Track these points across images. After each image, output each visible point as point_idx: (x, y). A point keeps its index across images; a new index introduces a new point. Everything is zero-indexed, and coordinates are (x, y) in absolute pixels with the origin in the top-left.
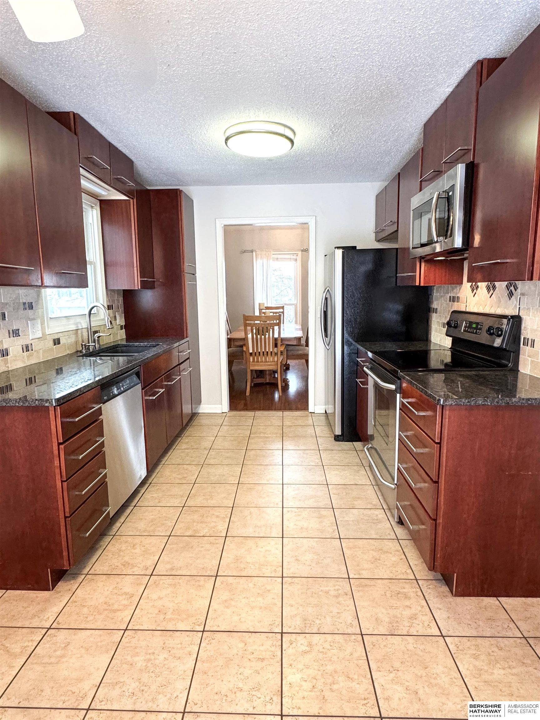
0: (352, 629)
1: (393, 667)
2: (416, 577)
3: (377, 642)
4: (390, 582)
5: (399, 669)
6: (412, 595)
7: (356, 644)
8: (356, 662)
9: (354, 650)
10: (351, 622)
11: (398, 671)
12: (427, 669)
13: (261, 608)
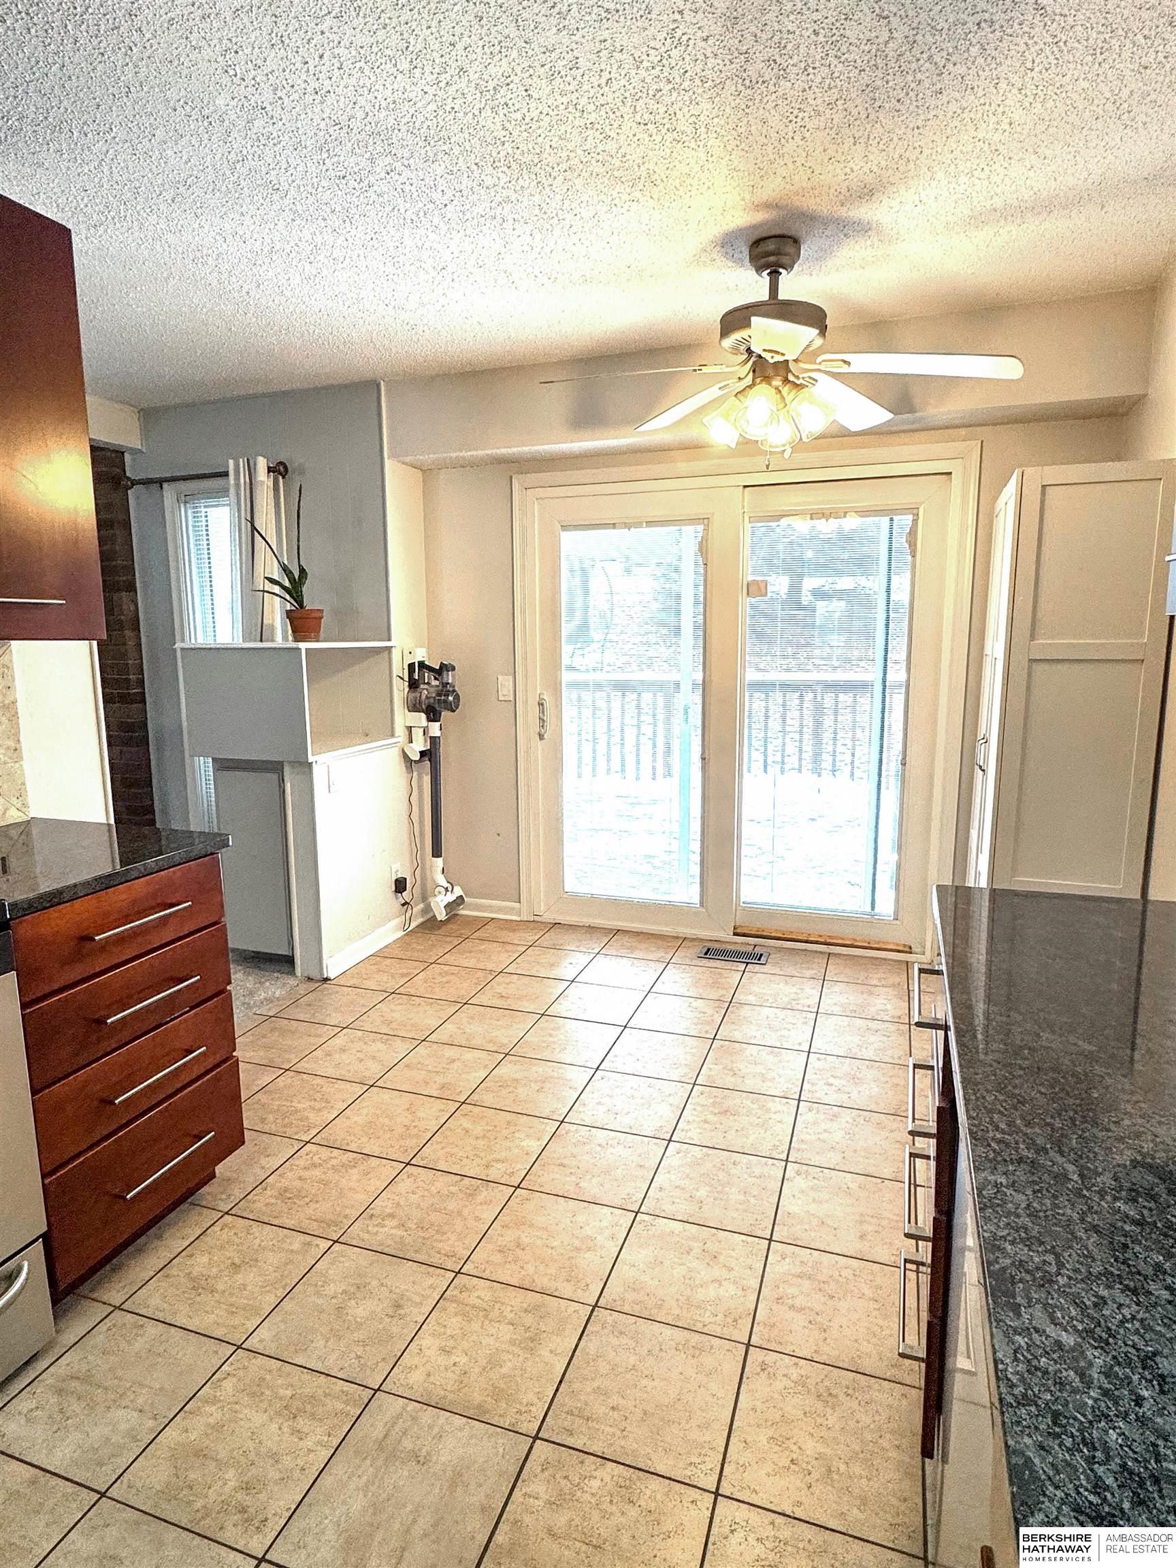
13: (531, 1225)
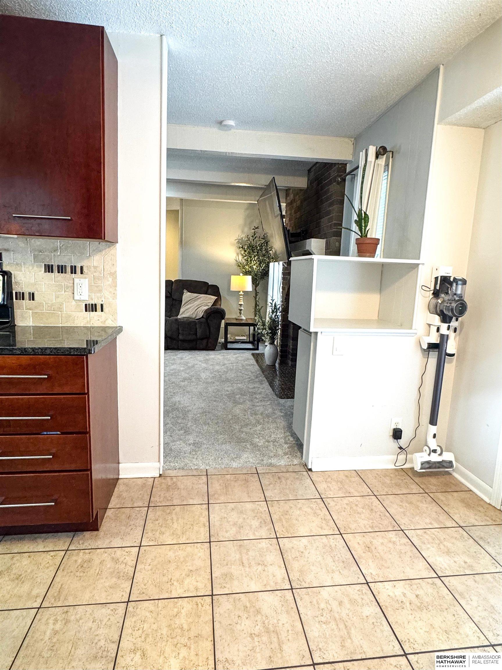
0: (120, 610)
1: (167, 582)
2: (63, 549)
3: (140, 590)
4: (63, 570)
5: (170, 578)
6: (87, 557)
7: (140, 607)
8: (160, 609)
9: (146, 609)
10: (110, 610)
11: (171, 579)
12: (171, 561)
